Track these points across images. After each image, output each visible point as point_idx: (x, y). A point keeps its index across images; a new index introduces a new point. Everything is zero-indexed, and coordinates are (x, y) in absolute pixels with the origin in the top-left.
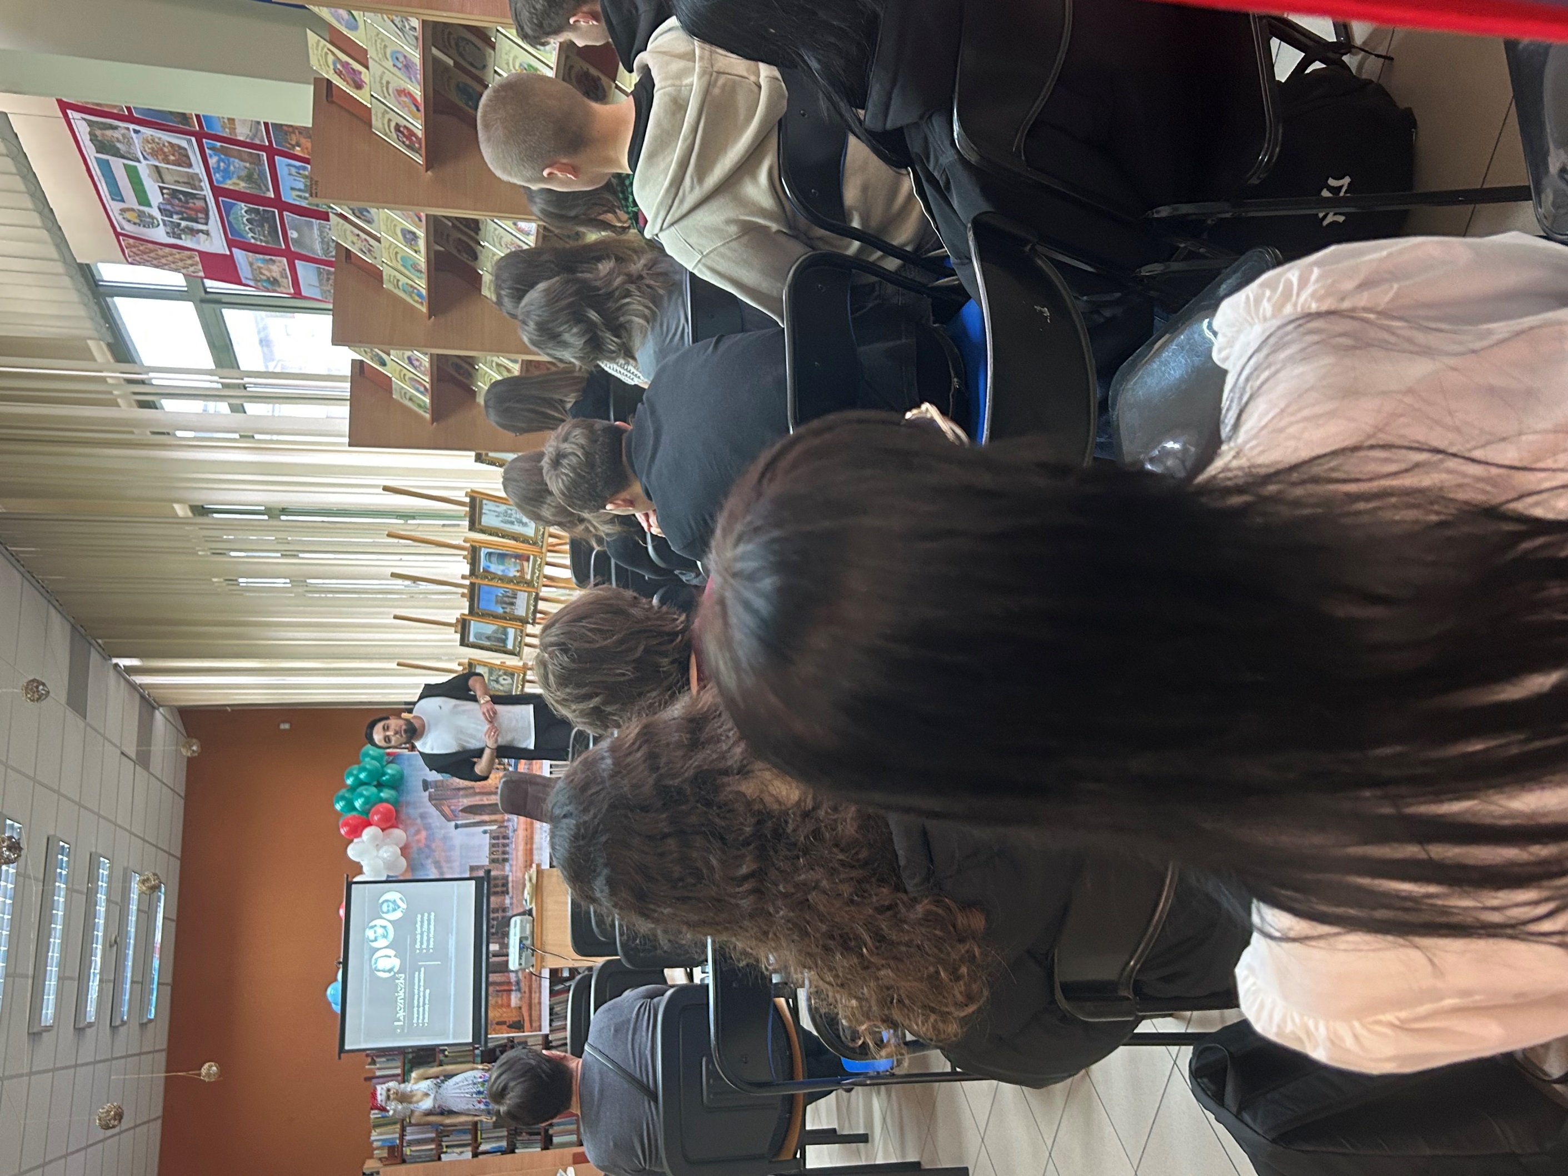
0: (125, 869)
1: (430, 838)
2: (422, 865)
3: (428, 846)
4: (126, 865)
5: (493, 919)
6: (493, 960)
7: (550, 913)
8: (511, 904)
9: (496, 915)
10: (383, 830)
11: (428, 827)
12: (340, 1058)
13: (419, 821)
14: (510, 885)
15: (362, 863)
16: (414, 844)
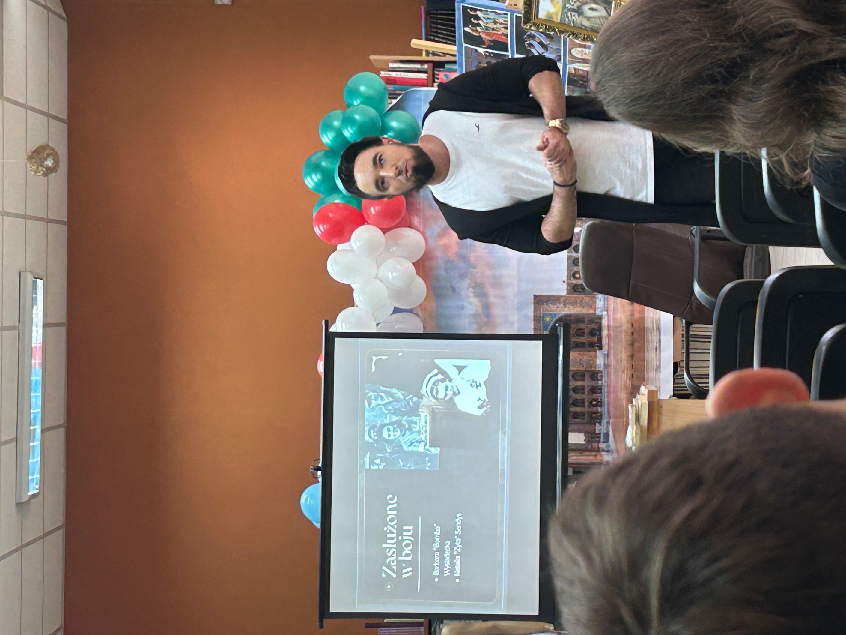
2: (454, 289)
5: (575, 390)
6: (573, 458)
8: (607, 366)
9: (580, 383)
10: (385, 231)
14: (605, 333)
15: (353, 286)
16: (438, 253)
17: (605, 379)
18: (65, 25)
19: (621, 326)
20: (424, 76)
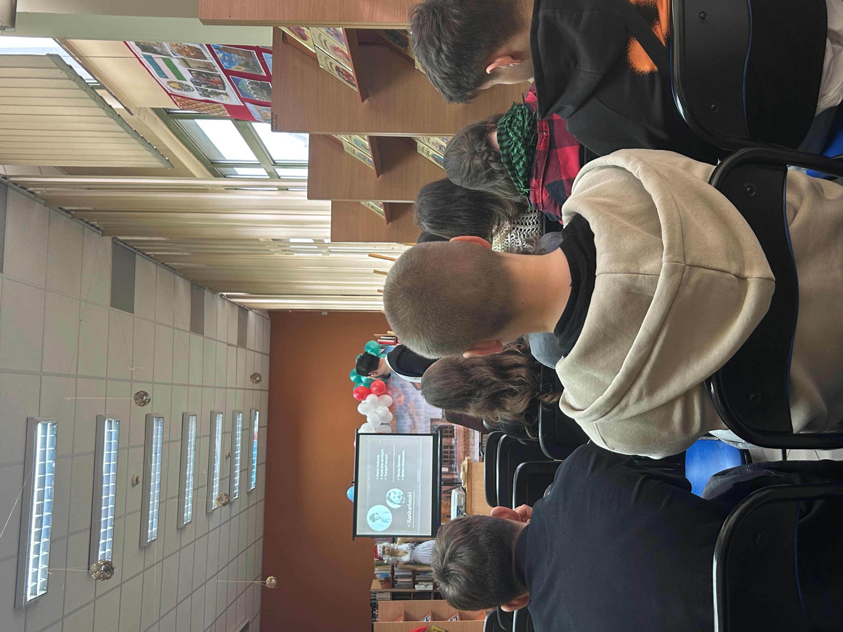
0: (234, 411)
1: (407, 400)
2: (402, 416)
3: (406, 405)
4: (234, 409)
5: (445, 452)
6: (444, 477)
7: (476, 492)
8: (456, 444)
9: (446, 450)
10: (378, 396)
11: (405, 393)
12: (353, 540)
13: (400, 389)
14: (455, 432)
15: (367, 415)
16: (397, 404)
17: (455, 448)
18: (269, 322)
19: (461, 430)
20: (393, 341)
